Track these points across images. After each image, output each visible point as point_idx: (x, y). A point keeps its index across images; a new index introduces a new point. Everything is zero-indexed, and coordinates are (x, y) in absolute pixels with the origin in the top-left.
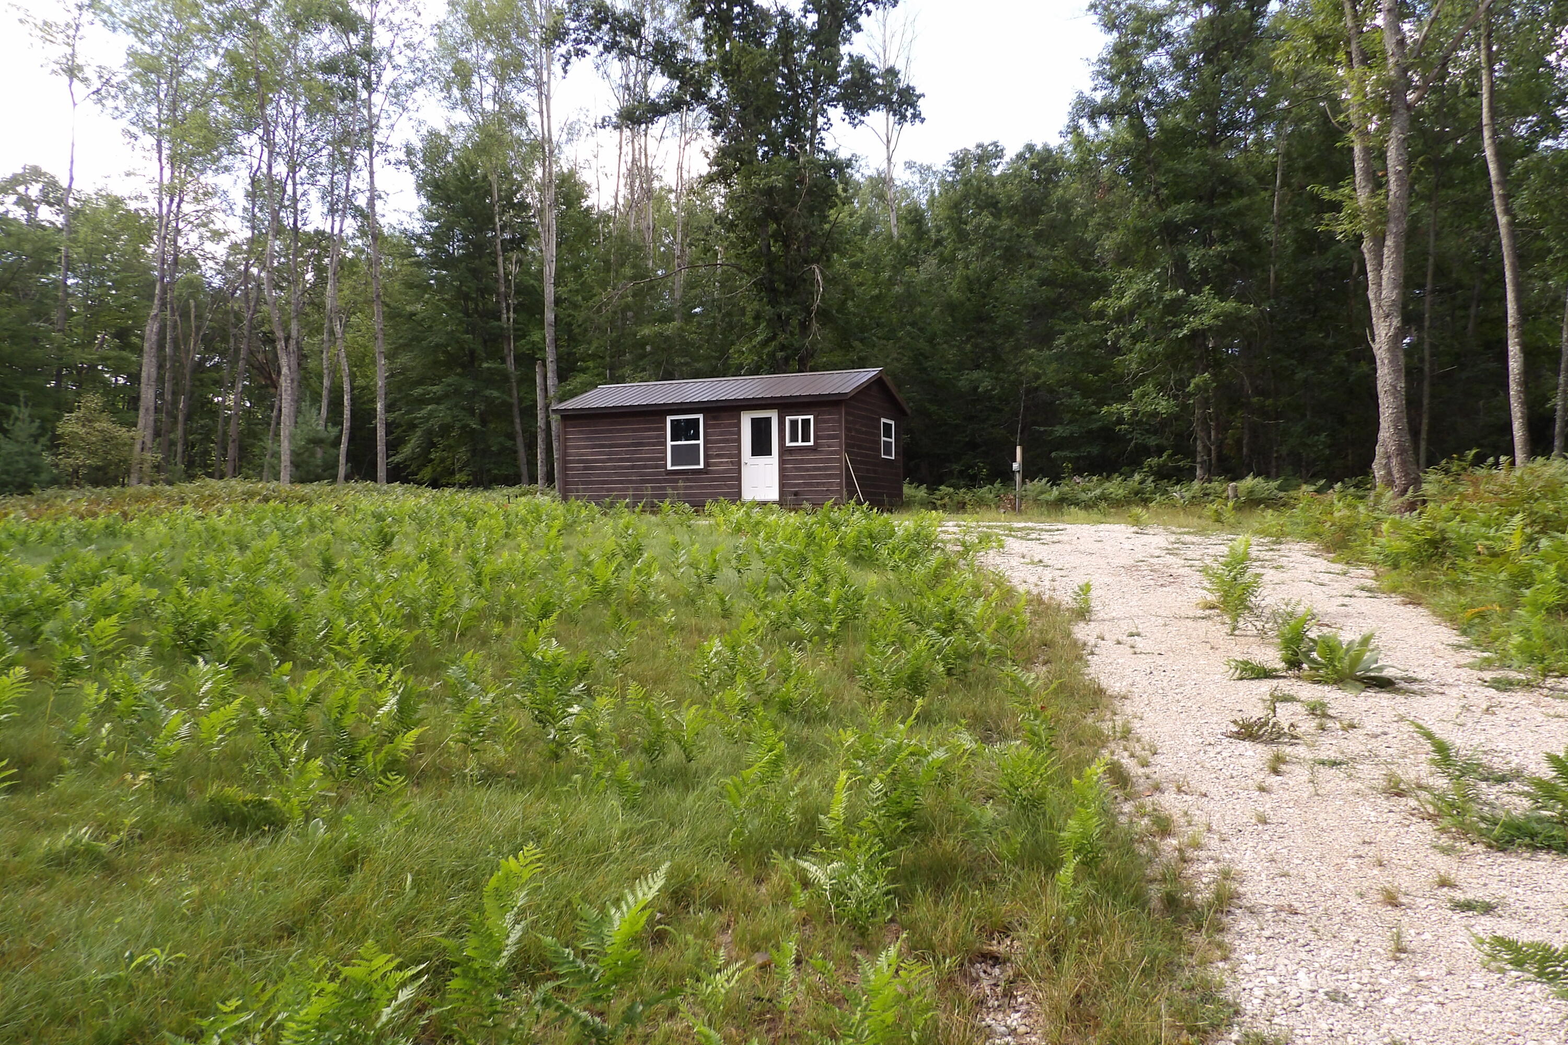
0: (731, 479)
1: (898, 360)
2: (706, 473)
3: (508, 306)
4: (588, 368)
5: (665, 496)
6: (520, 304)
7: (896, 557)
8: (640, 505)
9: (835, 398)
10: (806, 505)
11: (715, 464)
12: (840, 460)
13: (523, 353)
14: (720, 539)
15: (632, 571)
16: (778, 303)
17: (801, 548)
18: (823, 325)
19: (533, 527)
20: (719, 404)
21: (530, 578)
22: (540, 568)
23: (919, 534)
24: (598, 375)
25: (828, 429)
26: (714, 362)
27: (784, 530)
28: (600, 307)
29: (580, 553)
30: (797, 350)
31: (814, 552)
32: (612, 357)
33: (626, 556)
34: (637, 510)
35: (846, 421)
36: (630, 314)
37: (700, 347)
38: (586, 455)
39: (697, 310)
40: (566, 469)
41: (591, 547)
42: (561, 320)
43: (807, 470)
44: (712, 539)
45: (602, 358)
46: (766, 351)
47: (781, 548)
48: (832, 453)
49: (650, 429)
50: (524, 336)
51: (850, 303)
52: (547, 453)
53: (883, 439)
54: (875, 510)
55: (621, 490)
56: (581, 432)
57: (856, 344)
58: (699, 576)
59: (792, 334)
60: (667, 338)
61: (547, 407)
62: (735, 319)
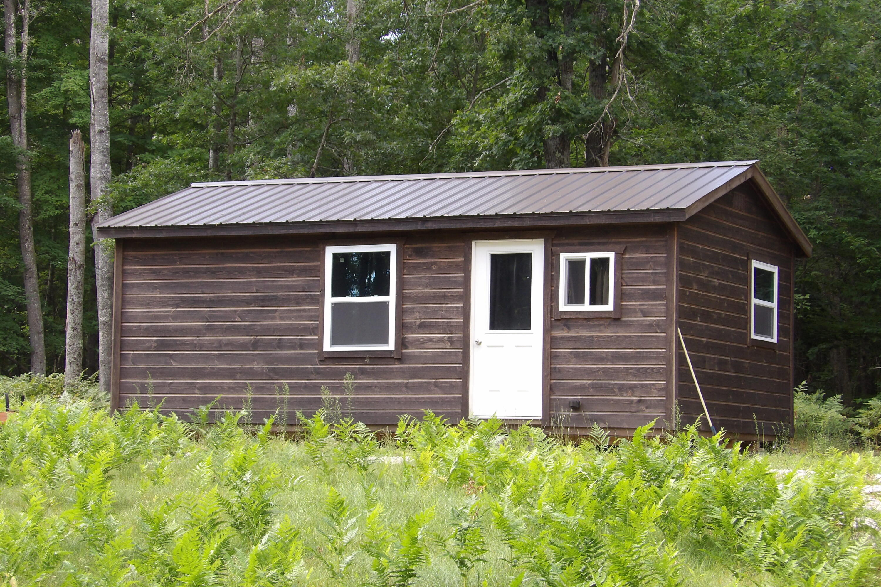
0: (449, 372)
1: (788, 145)
2: (400, 360)
3: (20, 21)
4: (171, 147)
5: (318, 403)
6: (43, 18)
7: (779, 545)
8: (268, 422)
9: (658, 219)
10: (597, 430)
11: (418, 343)
12: (666, 342)
13: (45, 115)
14: (426, 496)
15: (251, 558)
16: (550, 27)
17: (588, 522)
18: (639, 72)
19: (53, 462)
20: (430, 226)
21: (48, 566)
22: (66, 546)
23: (825, 499)
24: (191, 161)
25: (643, 280)
26: (420, 141)
27: (553, 480)
28: (200, 28)
29: (148, 519)
30: (587, 121)
31: (613, 529)
32: (219, 126)
33: (238, 526)
34: (262, 431)
35: (682, 265)
36: (258, 42)
37: (394, 111)
38: (165, 318)
39: (391, 37)
40: (123, 345)
41: (169, 507)
42: (123, 51)
43: (601, 359)
44: (409, 494)
45: (202, 127)
46: (524, 122)
47: (546, 518)
48: (650, 327)
49: (290, 272)
50: (47, 81)
51: (694, 30)
52: (85, 310)
53: (755, 301)
54: (738, 447)
55: (231, 389)
56: (155, 273)
57: (704, 110)
58: (381, 571)
59: (576, 89)
60: (331, 92)
61: (89, 221)
62: (465, 57)
